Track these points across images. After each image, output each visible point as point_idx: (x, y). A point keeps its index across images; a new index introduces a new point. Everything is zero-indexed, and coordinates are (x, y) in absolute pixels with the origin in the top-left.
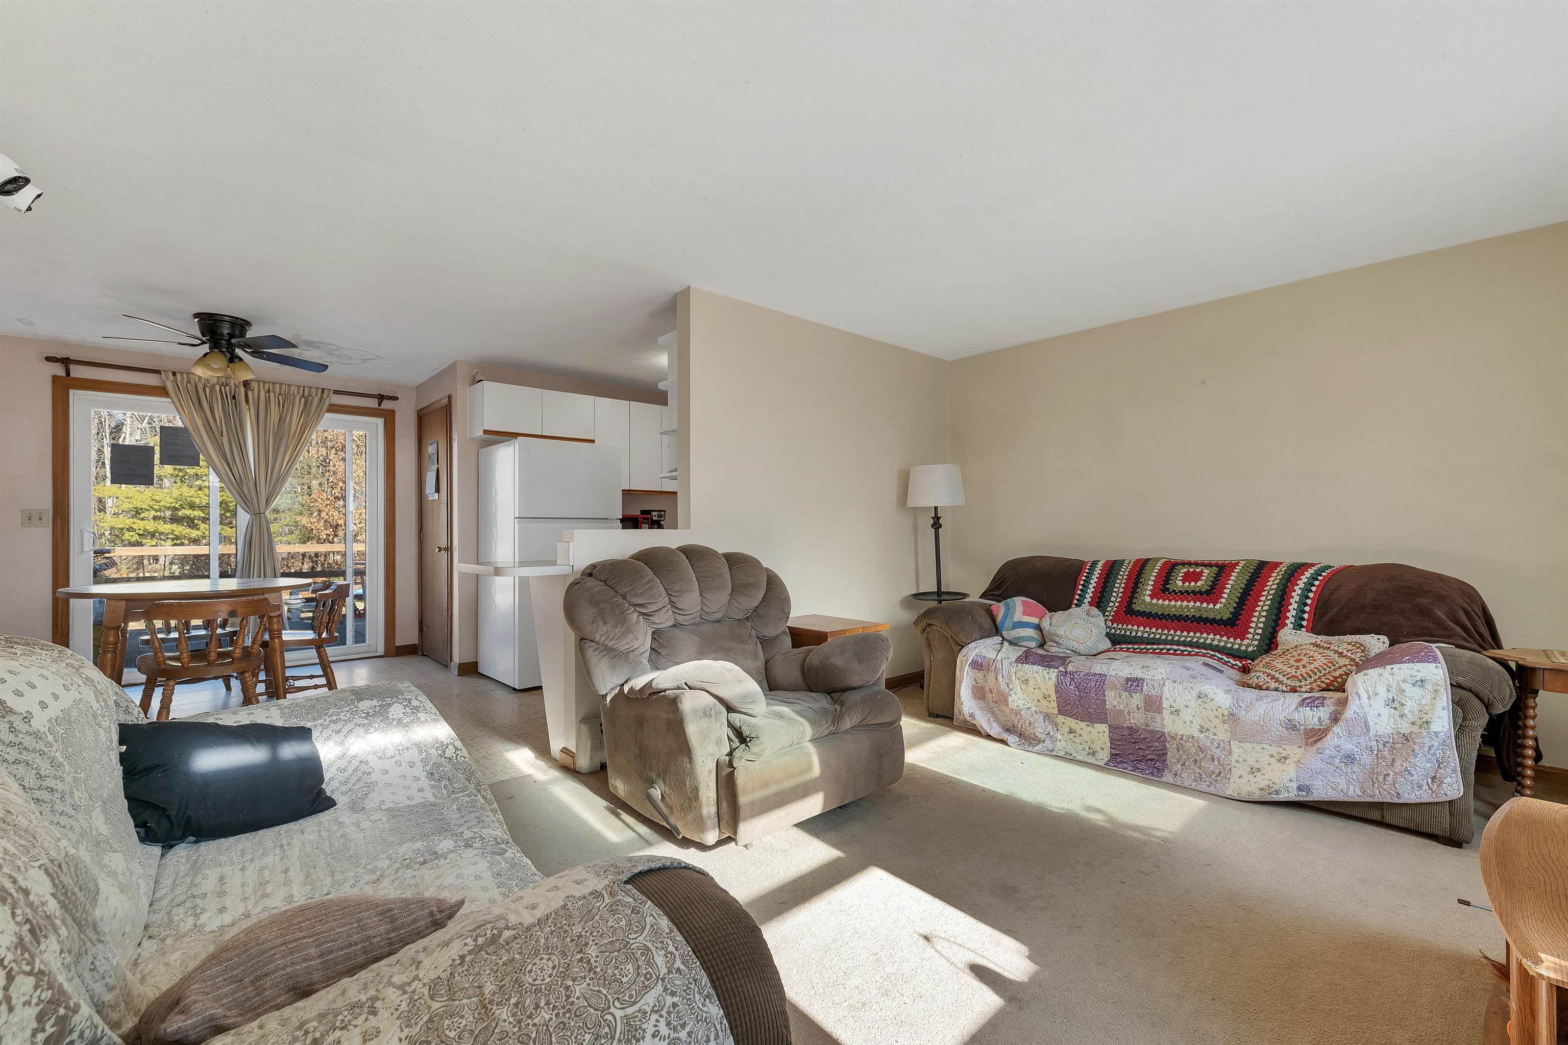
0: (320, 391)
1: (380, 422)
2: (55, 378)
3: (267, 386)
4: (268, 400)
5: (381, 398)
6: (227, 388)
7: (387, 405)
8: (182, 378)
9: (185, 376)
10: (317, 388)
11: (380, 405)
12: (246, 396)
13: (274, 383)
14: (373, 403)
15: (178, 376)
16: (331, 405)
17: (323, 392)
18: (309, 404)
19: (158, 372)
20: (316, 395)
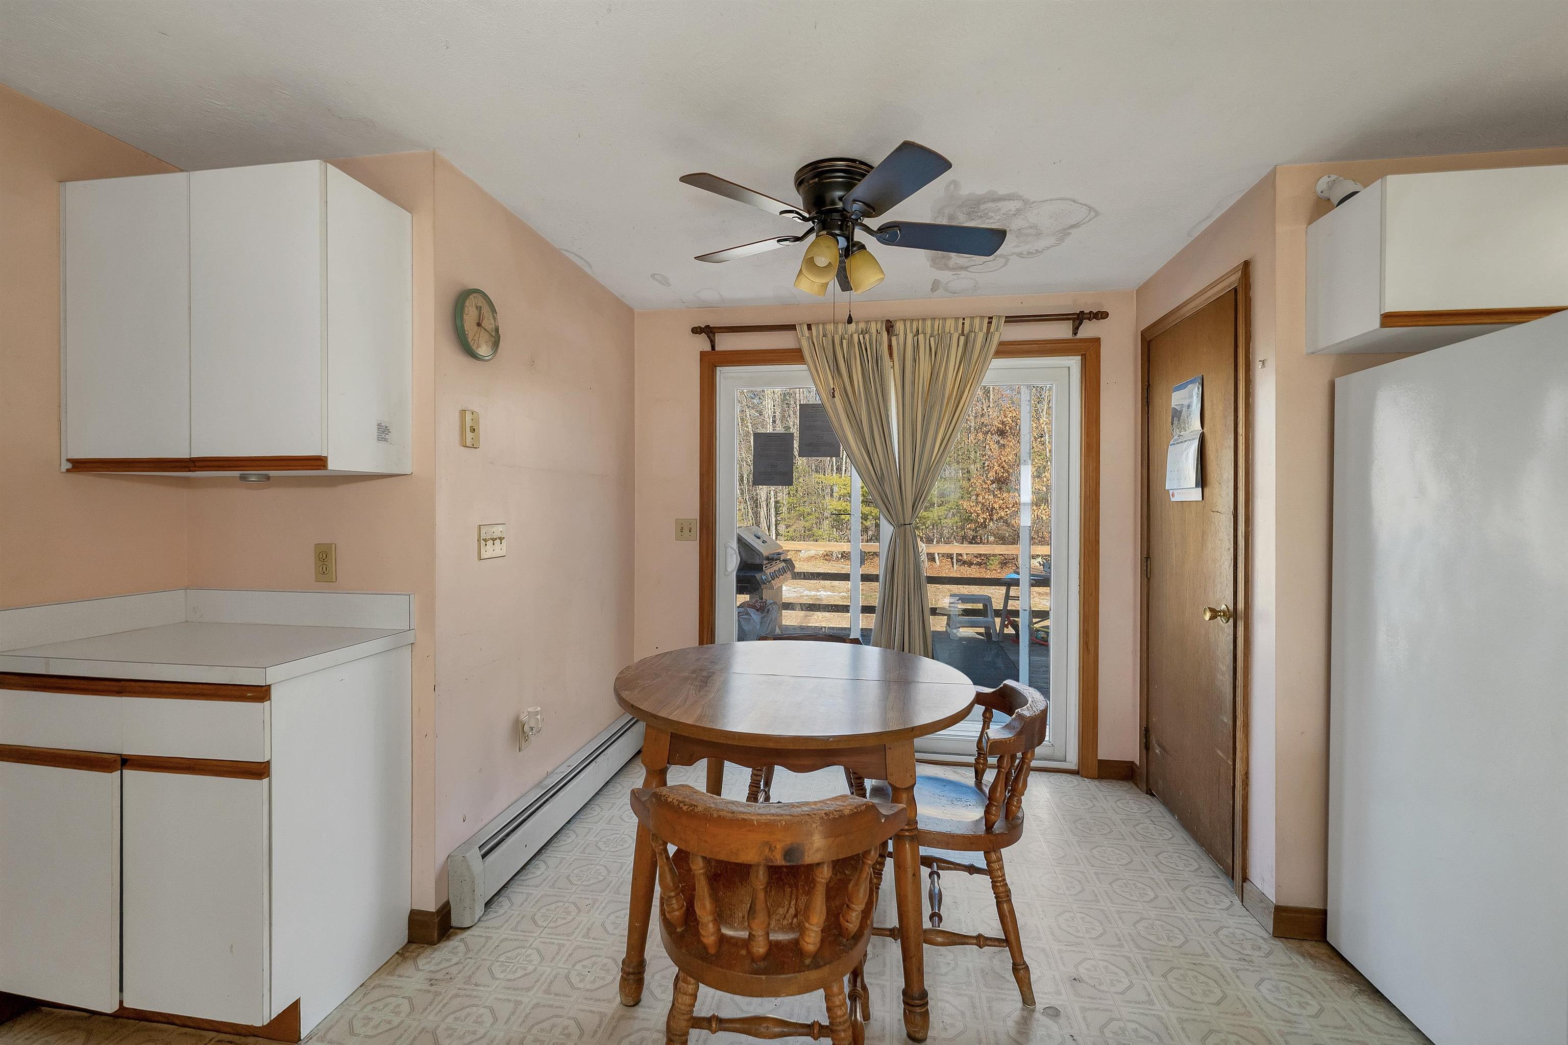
0: (986, 321)
1: (1074, 363)
2: (703, 354)
3: (915, 324)
4: (916, 347)
5: (1078, 319)
6: (867, 336)
7: (1088, 330)
8: (818, 331)
9: (821, 327)
10: (982, 317)
11: (1075, 333)
12: (890, 347)
13: (924, 320)
14: (1063, 331)
15: (813, 328)
16: (1001, 344)
17: (990, 323)
18: (970, 345)
19: (792, 327)
20: (981, 329)
